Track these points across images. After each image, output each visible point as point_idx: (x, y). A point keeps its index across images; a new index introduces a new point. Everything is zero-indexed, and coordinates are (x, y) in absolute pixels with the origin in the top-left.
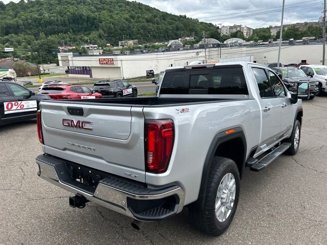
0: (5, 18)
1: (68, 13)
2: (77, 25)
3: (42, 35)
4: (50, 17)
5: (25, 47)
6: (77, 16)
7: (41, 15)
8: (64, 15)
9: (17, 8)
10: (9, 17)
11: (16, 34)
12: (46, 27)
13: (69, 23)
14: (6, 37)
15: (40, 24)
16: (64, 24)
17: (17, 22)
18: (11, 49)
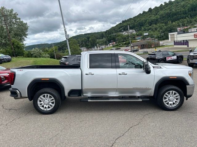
0: (151, 17)
1: (189, 5)
2: (194, 12)
3: (170, 22)
4: (176, 10)
5: (159, 31)
6: (195, 6)
7: (171, 10)
8: (186, 7)
9: (158, 9)
10: (153, 16)
11: (156, 24)
12: (173, 17)
13: (189, 11)
14: (150, 27)
15: (169, 16)
16: (185, 13)
17: (157, 17)
18: (147, 34)
